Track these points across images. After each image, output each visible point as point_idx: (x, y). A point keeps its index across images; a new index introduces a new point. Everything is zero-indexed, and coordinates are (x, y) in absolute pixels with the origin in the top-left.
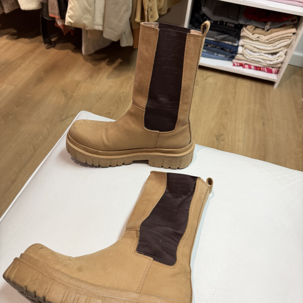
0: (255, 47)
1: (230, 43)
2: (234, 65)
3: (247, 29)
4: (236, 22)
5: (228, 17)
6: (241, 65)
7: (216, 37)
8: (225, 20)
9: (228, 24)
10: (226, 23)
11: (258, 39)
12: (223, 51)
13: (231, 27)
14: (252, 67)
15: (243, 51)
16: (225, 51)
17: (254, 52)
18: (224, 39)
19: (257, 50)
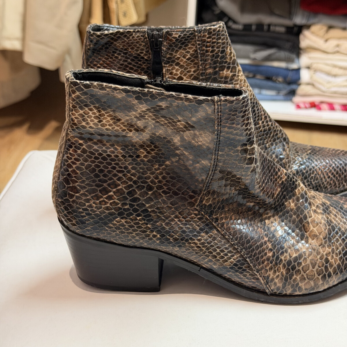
0: (335, 66)
1: (283, 65)
2: (298, 107)
3: (313, 33)
4: (287, 22)
5: (272, 13)
6: (313, 105)
7: (253, 56)
8: (266, 19)
9: (272, 28)
10: (269, 26)
11: (337, 49)
12: (270, 83)
13: (279, 33)
14: (337, 107)
15: (311, 78)
16: (275, 81)
17: (335, 76)
18: (268, 58)
19: (340, 72)
